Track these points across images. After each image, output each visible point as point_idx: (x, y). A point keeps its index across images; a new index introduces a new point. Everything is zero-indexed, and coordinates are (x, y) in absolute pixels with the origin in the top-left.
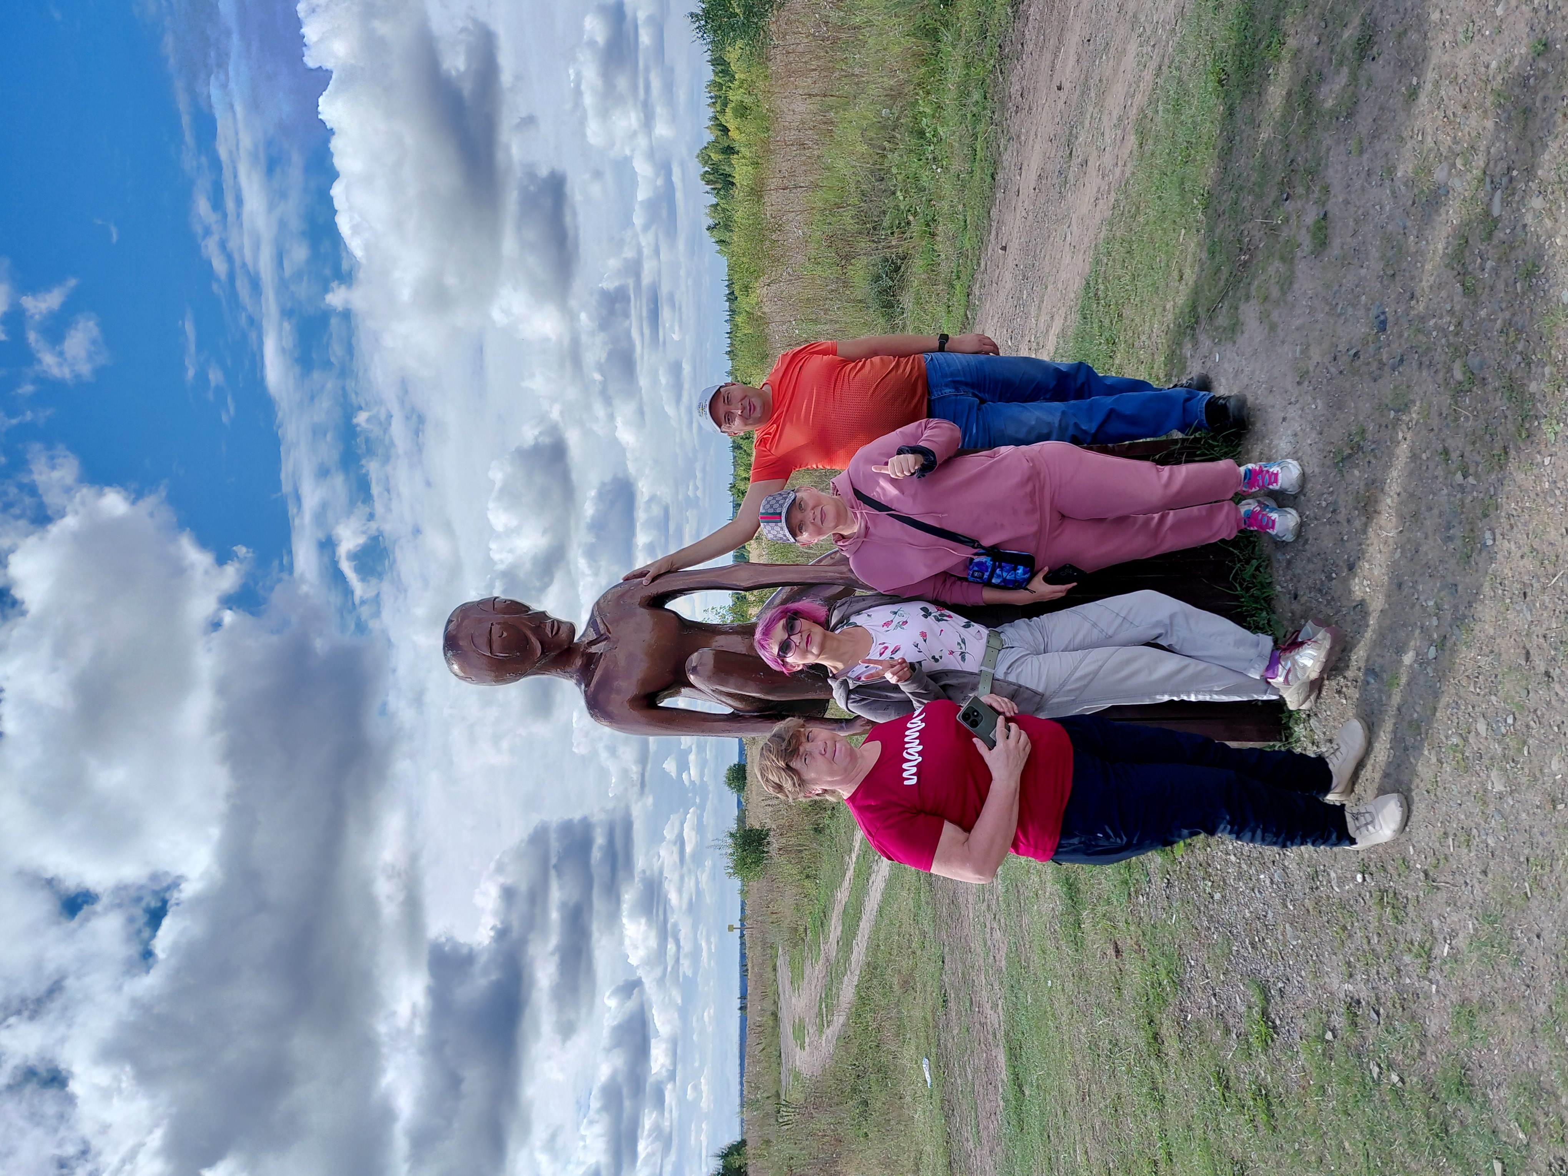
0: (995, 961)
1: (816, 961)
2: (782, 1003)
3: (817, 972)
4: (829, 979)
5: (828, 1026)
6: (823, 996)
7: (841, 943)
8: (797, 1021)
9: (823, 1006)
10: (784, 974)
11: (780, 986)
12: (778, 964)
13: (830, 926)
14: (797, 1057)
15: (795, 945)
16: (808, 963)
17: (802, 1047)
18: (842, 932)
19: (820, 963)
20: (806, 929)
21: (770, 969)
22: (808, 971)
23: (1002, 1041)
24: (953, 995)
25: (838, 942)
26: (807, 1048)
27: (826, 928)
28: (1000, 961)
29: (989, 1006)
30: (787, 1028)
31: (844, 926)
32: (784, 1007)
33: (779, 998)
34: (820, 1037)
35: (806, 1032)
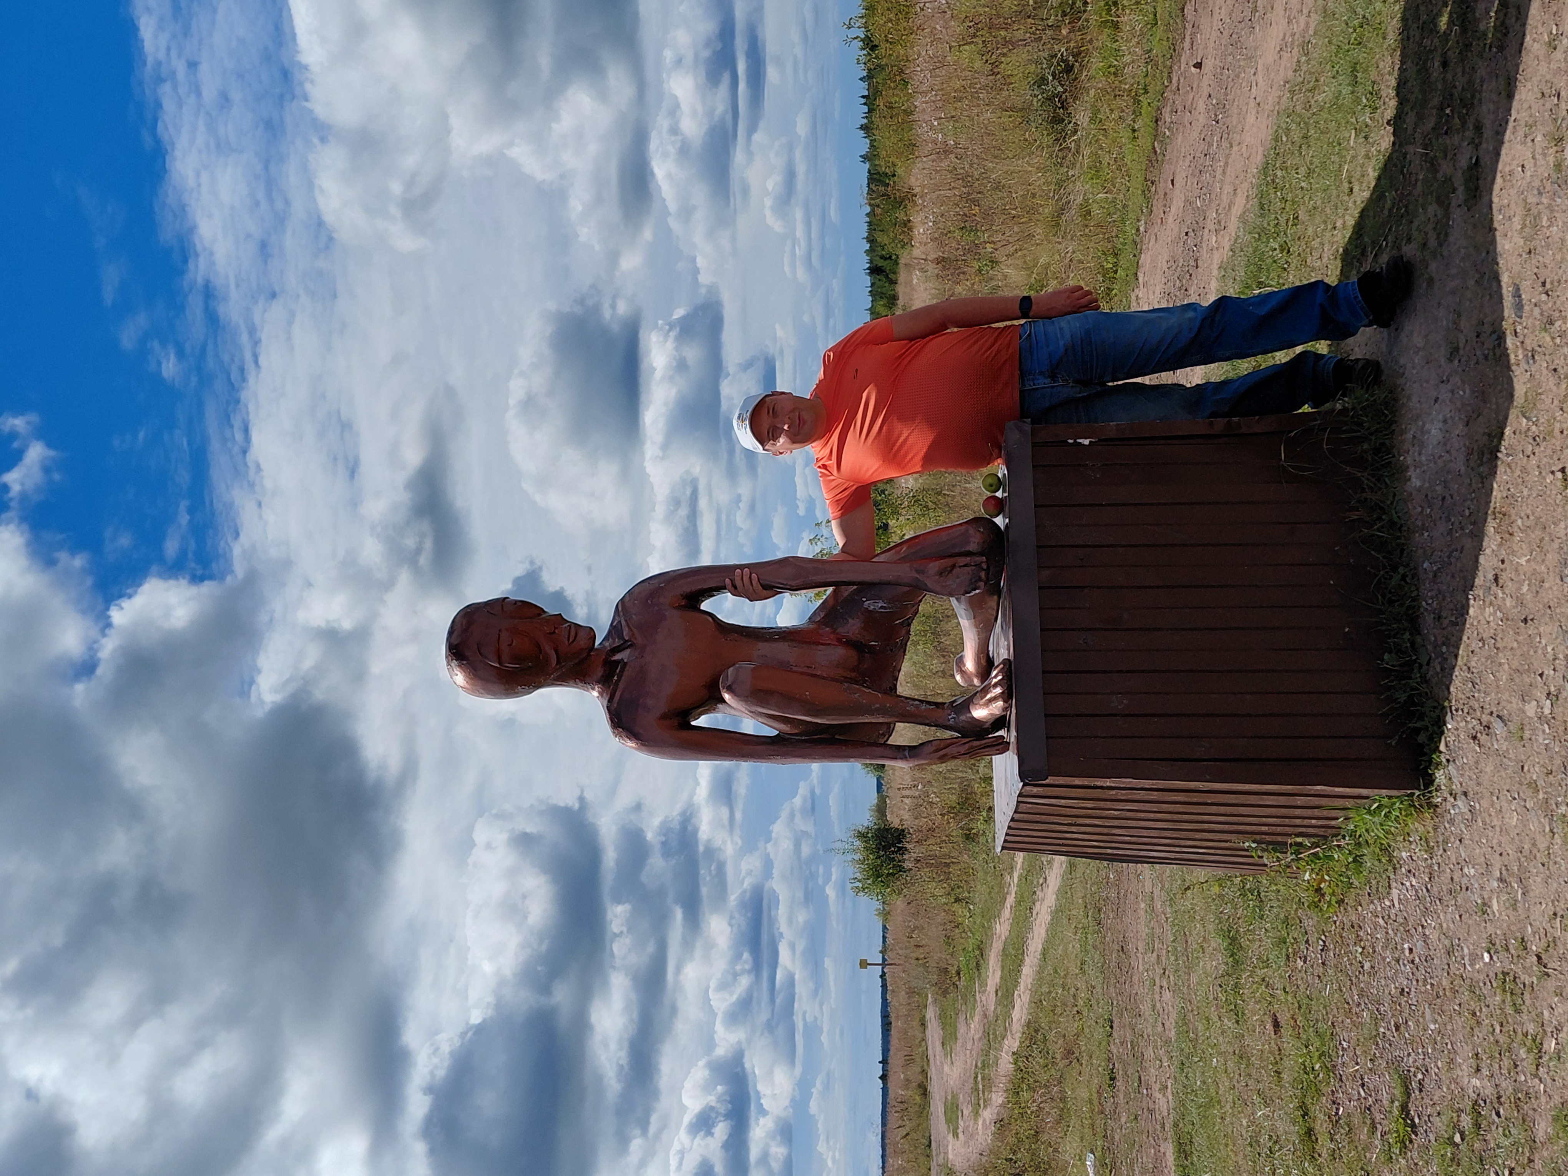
0: (1164, 1030)
1: (972, 1017)
2: (933, 1072)
3: (972, 1032)
4: (986, 1041)
5: (985, 1106)
6: (979, 1065)
7: (1000, 994)
8: (949, 1098)
9: (979, 1078)
10: (934, 1032)
11: (930, 1048)
12: (928, 1017)
13: (987, 969)
14: (950, 1148)
15: (945, 993)
16: (962, 1018)
17: (956, 1135)
18: (1001, 978)
19: (976, 1018)
20: (958, 973)
21: (916, 1023)
22: (962, 1029)
23: (1170, 1134)
24: (1121, 1072)
25: (997, 992)
26: (961, 1135)
27: (983, 971)
28: (1170, 1030)
29: (1157, 1087)
30: (937, 1107)
31: (1002, 971)
32: (934, 1077)
33: (928, 1065)
34: (976, 1120)
35: (960, 1115)
